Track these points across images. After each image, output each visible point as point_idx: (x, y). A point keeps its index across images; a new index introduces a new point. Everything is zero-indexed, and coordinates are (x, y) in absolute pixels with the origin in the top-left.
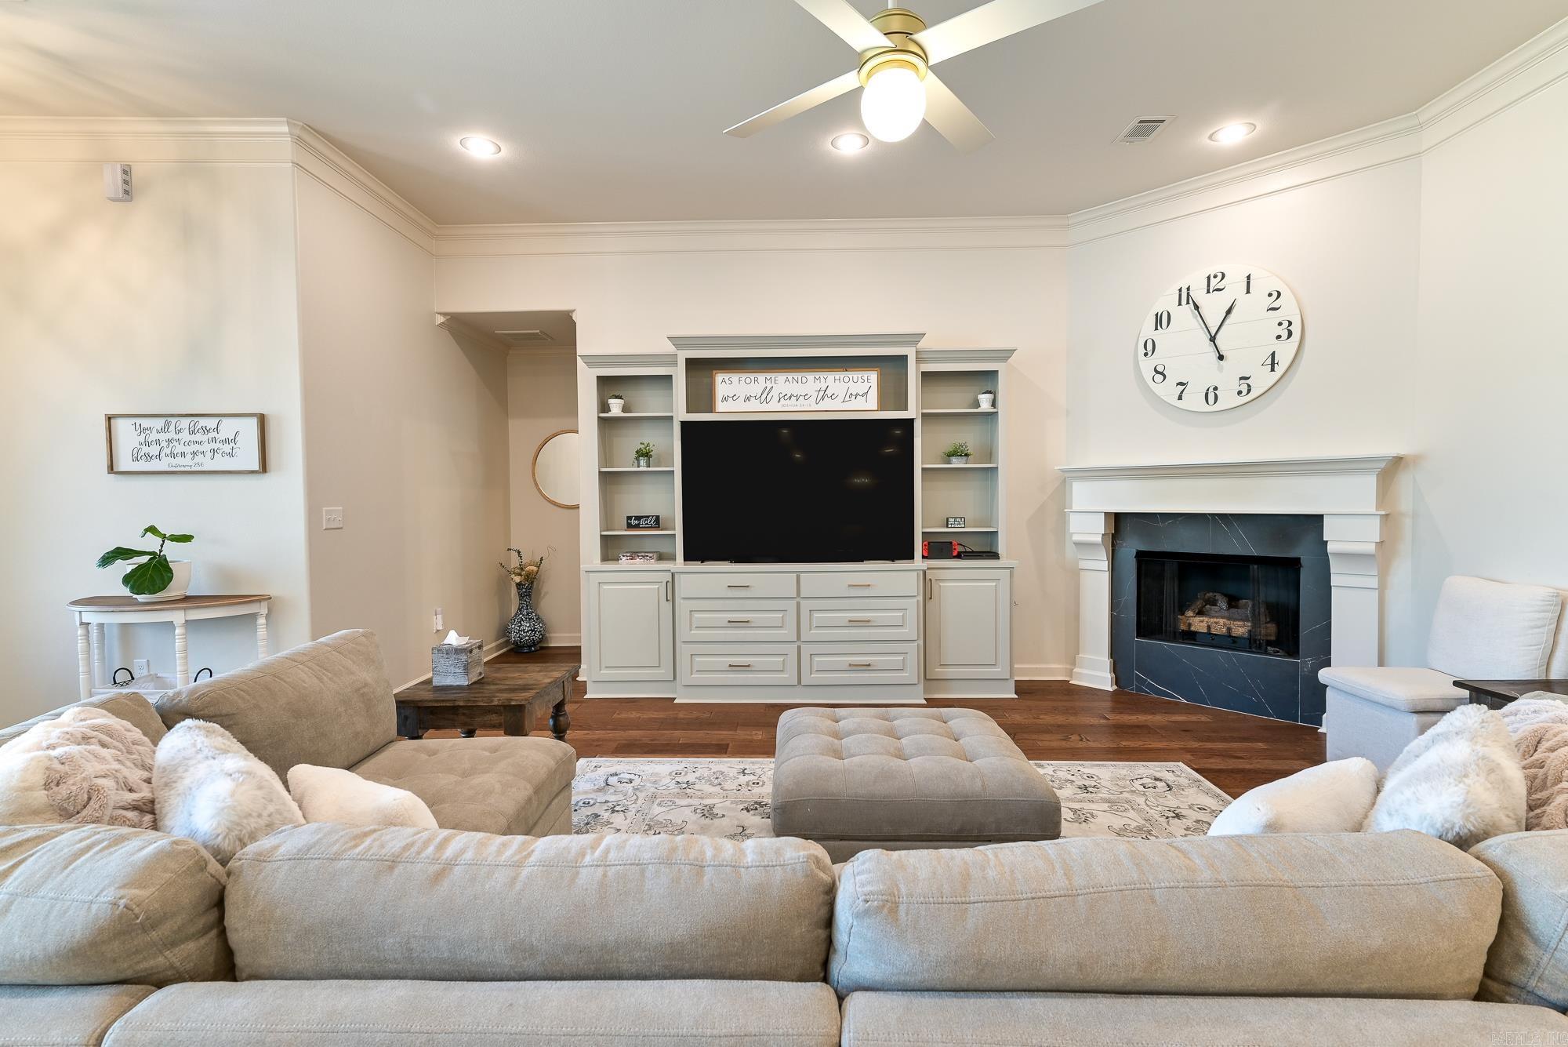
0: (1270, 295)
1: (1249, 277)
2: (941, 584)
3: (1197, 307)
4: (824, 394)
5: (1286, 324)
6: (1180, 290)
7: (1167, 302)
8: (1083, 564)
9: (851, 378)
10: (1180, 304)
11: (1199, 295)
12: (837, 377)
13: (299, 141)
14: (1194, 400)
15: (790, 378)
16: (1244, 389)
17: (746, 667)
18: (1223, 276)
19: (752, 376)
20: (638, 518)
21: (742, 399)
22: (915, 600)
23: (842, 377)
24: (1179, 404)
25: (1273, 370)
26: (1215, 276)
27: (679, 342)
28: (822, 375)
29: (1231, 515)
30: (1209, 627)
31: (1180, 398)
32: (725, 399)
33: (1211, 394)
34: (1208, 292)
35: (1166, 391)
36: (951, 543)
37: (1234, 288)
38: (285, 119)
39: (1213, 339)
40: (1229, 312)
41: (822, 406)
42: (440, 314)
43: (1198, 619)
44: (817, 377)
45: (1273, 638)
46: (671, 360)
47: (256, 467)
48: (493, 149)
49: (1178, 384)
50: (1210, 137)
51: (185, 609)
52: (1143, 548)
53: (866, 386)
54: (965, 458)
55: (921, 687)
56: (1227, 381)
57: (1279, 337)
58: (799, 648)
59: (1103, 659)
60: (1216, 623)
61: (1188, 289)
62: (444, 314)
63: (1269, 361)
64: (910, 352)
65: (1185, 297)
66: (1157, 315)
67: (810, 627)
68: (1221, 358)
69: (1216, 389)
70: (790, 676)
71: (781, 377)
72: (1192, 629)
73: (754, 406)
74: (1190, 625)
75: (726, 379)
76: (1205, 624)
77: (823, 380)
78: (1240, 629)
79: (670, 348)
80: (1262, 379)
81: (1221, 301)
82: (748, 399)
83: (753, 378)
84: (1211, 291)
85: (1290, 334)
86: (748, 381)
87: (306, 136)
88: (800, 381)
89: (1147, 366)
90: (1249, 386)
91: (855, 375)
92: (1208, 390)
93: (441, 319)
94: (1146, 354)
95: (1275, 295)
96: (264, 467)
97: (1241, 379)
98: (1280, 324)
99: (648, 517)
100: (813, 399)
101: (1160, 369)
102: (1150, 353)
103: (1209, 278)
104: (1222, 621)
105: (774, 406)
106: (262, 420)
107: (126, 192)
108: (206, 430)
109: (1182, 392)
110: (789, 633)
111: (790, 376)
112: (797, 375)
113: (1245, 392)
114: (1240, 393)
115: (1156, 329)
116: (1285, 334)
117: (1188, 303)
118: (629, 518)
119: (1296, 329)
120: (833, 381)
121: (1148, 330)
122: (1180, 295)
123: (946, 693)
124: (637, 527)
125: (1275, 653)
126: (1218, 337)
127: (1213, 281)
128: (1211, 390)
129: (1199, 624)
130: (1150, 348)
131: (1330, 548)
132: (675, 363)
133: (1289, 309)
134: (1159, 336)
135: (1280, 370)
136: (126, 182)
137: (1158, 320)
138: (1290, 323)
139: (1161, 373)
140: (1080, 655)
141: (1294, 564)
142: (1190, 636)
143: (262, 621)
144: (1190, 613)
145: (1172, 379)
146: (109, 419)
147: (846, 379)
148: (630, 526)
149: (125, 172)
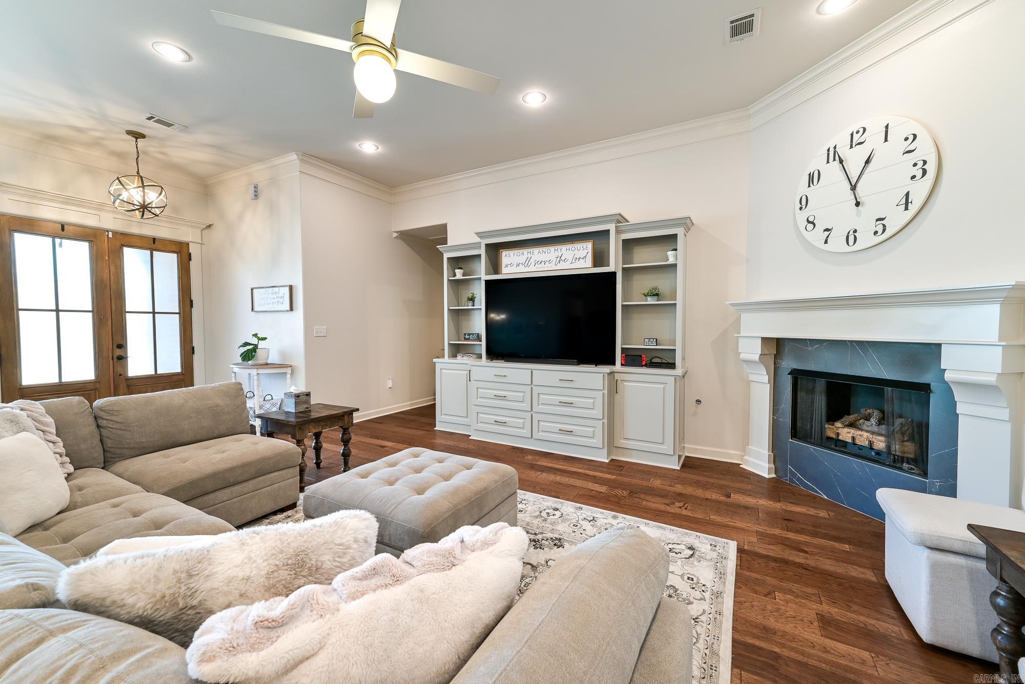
0: (906, 139)
1: (887, 127)
2: (625, 384)
3: (841, 161)
4: (560, 259)
5: (920, 164)
6: (828, 150)
7: (818, 162)
8: (752, 377)
9: (576, 249)
10: (828, 162)
11: (844, 151)
12: (568, 248)
13: (302, 161)
14: (837, 243)
15: (541, 251)
16: (880, 229)
17: (504, 423)
18: (865, 130)
19: (521, 251)
20: (469, 335)
21: (515, 265)
22: (601, 393)
23: (571, 247)
24: (826, 247)
25: (906, 209)
26: (858, 132)
27: (481, 235)
28: (559, 247)
29: (866, 342)
30: (853, 438)
31: (826, 242)
32: (507, 266)
33: (852, 237)
34: (851, 147)
35: (816, 237)
36: (641, 356)
37: (874, 139)
38: (294, 153)
39: (854, 188)
40: (868, 162)
41: (560, 266)
42: (395, 232)
43: (846, 430)
44: (556, 249)
45: (911, 456)
46: (477, 246)
47: (288, 308)
48: (375, 148)
49: (824, 231)
50: (818, 11)
51: (257, 368)
52: (795, 367)
53: (586, 251)
54: (656, 297)
55: (605, 450)
56: (865, 222)
57: (913, 177)
58: (532, 415)
59: (763, 452)
60: (861, 436)
61: (835, 148)
62: (397, 232)
63: (904, 201)
64: (612, 227)
65: (834, 155)
66: (810, 175)
67: (538, 402)
68: (858, 204)
69: (855, 231)
70: (526, 432)
71: (536, 251)
72: (840, 438)
73: (522, 269)
74: (838, 434)
75: (507, 254)
76: (850, 435)
77: (559, 250)
78: (880, 444)
79: (478, 240)
80: (897, 219)
81: (861, 153)
82: (518, 265)
83: (521, 253)
84: (854, 146)
85: (924, 172)
86: (518, 254)
87: (305, 159)
88: (546, 252)
89: (801, 217)
90: (884, 226)
91: (579, 245)
92: (849, 233)
93: (395, 235)
94: (801, 208)
95: (911, 138)
96: (291, 309)
97: (877, 220)
98: (915, 165)
99: (473, 334)
100: (554, 263)
101: (811, 219)
102: (804, 207)
103: (852, 135)
104: (865, 434)
105: (532, 268)
106: (291, 287)
107: (256, 195)
108: (276, 293)
109: (828, 237)
110: (526, 406)
111: (541, 249)
112: (545, 249)
113: (880, 232)
114: (876, 233)
115: (809, 186)
116: (919, 173)
117: (834, 160)
118: (465, 334)
119: (931, 168)
120: (567, 251)
121: (802, 188)
122: (828, 155)
123: (626, 458)
124: (468, 339)
125: (909, 471)
126: (859, 185)
127: (856, 137)
128: (851, 232)
129: (846, 434)
130: (804, 202)
131: (948, 376)
132: (480, 248)
133: (925, 149)
134: (812, 192)
135: (914, 208)
136: (255, 191)
137: (811, 178)
138: (925, 162)
139: (812, 223)
140: (749, 447)
141: (925, 388)
142: (839, 445)
143: (289, 376)
144: (838, 424)
145: (820, 227)
146: (252, 289)
147: (573, 249)
148: (465, 339)
149: (255, 187)
